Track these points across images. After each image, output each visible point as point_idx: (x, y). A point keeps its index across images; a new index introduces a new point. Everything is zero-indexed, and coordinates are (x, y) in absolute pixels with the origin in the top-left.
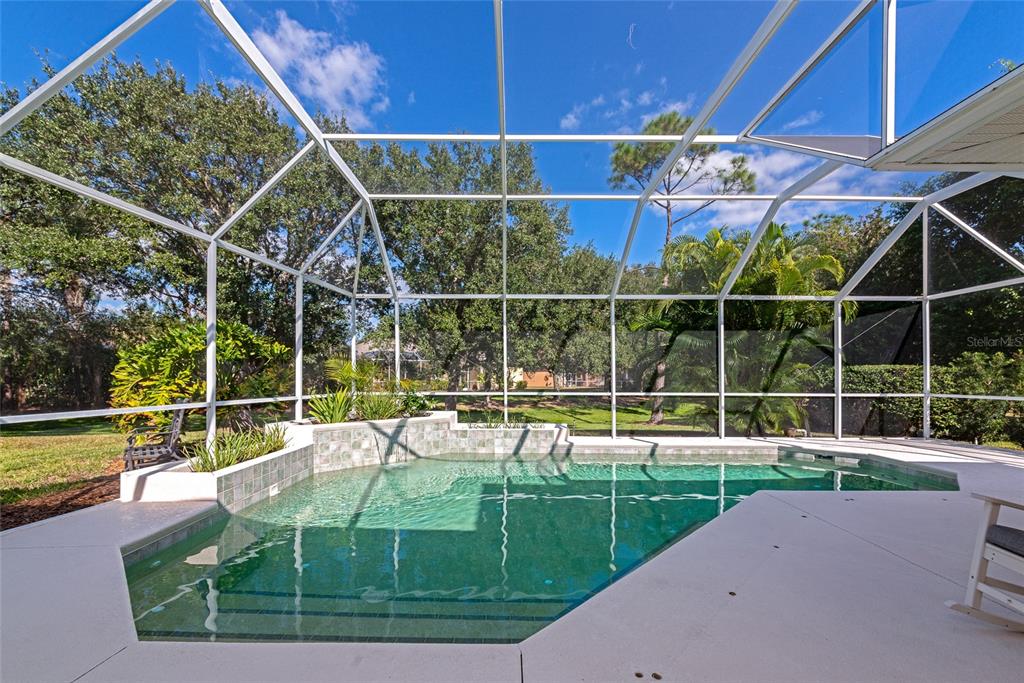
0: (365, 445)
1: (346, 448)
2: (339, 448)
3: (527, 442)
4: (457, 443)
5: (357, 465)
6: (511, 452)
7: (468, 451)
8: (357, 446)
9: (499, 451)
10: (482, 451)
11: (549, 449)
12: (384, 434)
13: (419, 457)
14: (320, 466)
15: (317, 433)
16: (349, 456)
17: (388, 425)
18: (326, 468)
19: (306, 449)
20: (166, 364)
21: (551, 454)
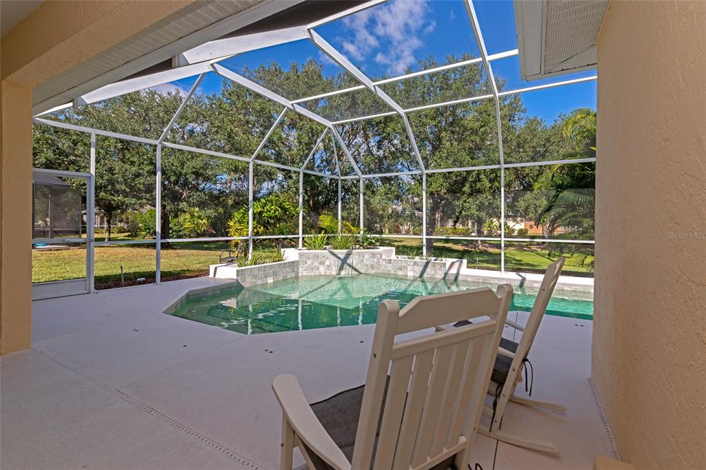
0: (327, 263)
1: (316, 264)
2: (312, 264)
3: (428, 270)
4: (385, 267)
5: (322, 273)
6: (418, 275)
7: (392, 272)
8: (322, 263)
9: (410, 274)
10: (400, 273)
11: (443, 276)
12: (339, 258)
13: (360, 273)
14: (302, 272)
15: (301, 255)
16: (318, 268)
17: (342, 253)
18: (305, 273)
19: (293, 262)
21: (444, 279)
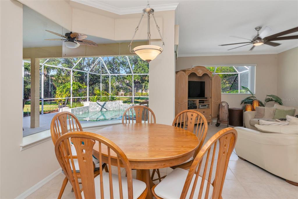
2: (94, 107)
7: (122, 109)
14: (90, 110)
15: (90, 104)
16: (96, 109)
19: (87, 106)
20: (65, 90)
